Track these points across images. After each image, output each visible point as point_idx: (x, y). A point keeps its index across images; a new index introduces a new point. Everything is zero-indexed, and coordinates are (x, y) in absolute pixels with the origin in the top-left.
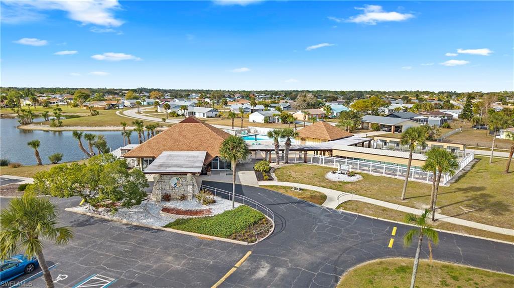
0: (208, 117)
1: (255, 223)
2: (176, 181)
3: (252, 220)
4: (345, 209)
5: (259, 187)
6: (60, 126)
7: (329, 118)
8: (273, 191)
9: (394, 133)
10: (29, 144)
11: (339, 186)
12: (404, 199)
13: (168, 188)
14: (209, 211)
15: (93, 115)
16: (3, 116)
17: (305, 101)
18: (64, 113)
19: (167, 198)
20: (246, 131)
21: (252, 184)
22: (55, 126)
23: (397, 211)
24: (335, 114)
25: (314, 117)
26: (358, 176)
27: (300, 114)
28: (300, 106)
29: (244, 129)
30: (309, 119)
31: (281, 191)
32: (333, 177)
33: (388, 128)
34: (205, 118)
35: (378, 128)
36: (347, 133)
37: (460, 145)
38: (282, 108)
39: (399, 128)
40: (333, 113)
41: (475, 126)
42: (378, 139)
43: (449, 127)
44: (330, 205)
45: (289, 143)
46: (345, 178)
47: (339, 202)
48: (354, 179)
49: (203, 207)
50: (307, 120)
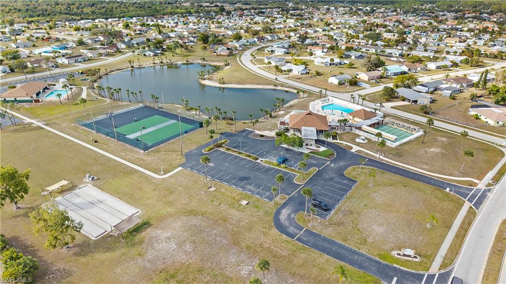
0: (301, 74)
1: (331, 154)
2: (310, 141)
4: (357, 153)
5: (333, 142)
6: (224, 84)
7: (384, 78)
8: (337, 144)
9: (411, 104)
11: (358, 144)
13: (307, 142)
14: (319, 150)
15: (226, 65)
18: (207, 61)
19: (307, 145)
20: (327, 100)
21: (331, 141)
23: (371, 154)
25: (372, 78)
26: (366, 141)
27: (363, 76)
28: (366, 65)
29: (326, 98)
30: (369, 80)
31: (340, 145)
32: (357, 140)
33: (409, 101)
34: (299, 74)
35: (404, 100)
36: (374, 114)
37: (416, 128)
38: (353, 57)
39: (416, 102)
40: (388, 73)
41: (472, 99)
42: (387, 120)
43: (454, 99)
44: (353, 151)
45: (345, 124)
46: (362, 141)
47: (356, 150)
48: (364, 142)
49: (317, 149)
50: (367, 80)
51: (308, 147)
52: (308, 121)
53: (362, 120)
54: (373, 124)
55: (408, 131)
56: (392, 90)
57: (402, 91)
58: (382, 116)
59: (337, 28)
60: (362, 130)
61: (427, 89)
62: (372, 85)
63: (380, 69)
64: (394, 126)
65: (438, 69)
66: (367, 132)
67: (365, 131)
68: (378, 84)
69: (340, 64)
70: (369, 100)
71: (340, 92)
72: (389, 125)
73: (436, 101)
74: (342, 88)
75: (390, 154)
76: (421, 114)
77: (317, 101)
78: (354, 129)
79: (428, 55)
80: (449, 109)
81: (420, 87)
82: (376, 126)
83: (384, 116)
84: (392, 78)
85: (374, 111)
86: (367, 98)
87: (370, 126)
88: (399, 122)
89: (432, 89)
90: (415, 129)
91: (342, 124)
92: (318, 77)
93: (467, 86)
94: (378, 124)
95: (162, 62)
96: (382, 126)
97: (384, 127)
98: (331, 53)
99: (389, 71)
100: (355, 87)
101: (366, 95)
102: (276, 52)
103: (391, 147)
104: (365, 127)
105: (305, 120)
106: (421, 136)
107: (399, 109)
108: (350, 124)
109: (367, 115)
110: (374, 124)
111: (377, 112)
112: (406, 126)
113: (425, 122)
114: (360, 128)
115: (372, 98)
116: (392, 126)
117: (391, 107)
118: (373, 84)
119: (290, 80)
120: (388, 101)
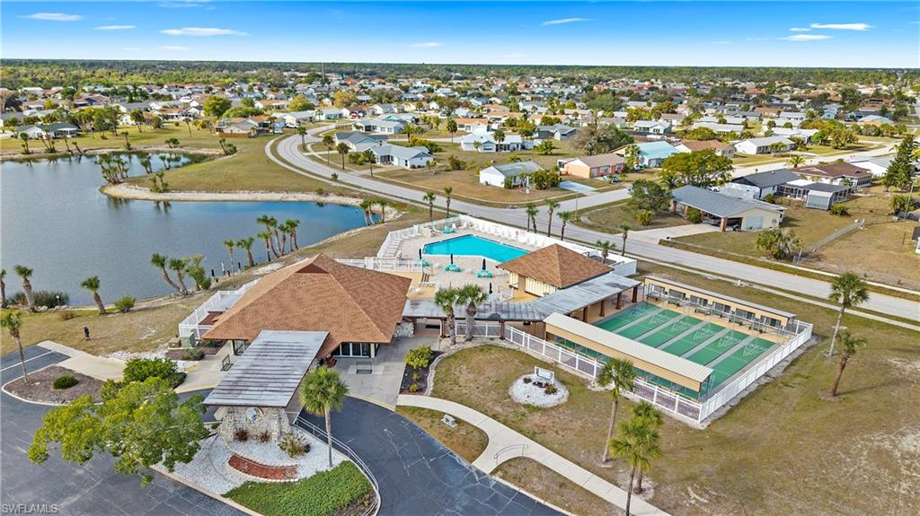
0: (413, 167)
1: (352, 502)
2: (255, 413)
3: (347, 498)
4: (503, 478)
5: (393, 408)
6: (166, 191)
7: (634, 171)
8: (411, 424)
9: (724, 230)
10: (84, 284)
11: (517, 418)
12: (607, 461)
13: (243, 421)
14: (293, 470)
15: (227, 154)
16: (87, 152)
17: (592, 134)
18: (182, 147)
19: (242, 436)
20: (454, 226)
21: (387, 401)
22: (157, 190)
23: (582, 488)
24: (646, 163)
25: (602, 171)
26: (562, 393)
27: (578, 167)
28: (584, 143)
29: (451, 219)
30: (592, 176)
31: (424, 424)
32: (522, 391)
33: (715, 220)
34: (408, 167)
35: (698, 218)
36: (605, 267)
37: (783, 317)
38: (558, 136)
39: (735, 223)
40: (643, 159)
41: (897, 213)
42: (651, 283)
43: (844, 213)
44: (485, 464)
45: (472, 311)
46: (539, 397)
47: (502, 460)
48: (551, 400)
49: (287, 462)
50: (588, 177)
51: (243, 450)
52: (300, 302)
53: (552, 290)
54: (594, 305)
55: (744, 330)
56: (658, 191)
57: (687, 196)
58: (634, 272)
59: (532, 99)
60: (549, 337)
61: (758, 189)
62: (601, 189)
63: (622, 151)
64: (686, 311)
65: (763, 153)
66: (571, 345)
67: (561, 341)
68: (617, 185)
69: (523, 148)
70: (589, 222)
71: (505, 206)
72: (664, 306)
73: (794, 220)
74: (514, 196)
75: (692, 479)
76: (763, 259)
77: (416, 227)
78: (511, 329)
79: (729, 131)
80: (846, 243)
81: (735, 186)
82: (610, 312)
83: (641, 272)
84: (653, 172)
85: (600, 254)
86: (583, 219)
87: (582, 315)
88: (701, 293)
89: (769, 191)
90: (773, 322)
91: (459, 311)
92: (456, 173)
93: (859, 184)
94: (618, 300)
95: (53, 151)
96: (633, 310)
97: (644, 317)
98: (510, 131)
99: (645, 154)
100: (552, 193)
101: (581, 212)
102: (378, 129)
103: (687, 428)
104: (558, 322)
105: (286, 297)
106: (807, 349)
107: (687, 249)
108: (499, 307)
109: (572, 271)
110: (602, 302)
111: (611, 257)
112: (734, 308)
113: (825, 295)
114: (535, 327)
115: (600, 219)
116: (673, 308)
117: (662, 242)
118: (603, 184)
119: (376, 179)
120: (648, 224)
